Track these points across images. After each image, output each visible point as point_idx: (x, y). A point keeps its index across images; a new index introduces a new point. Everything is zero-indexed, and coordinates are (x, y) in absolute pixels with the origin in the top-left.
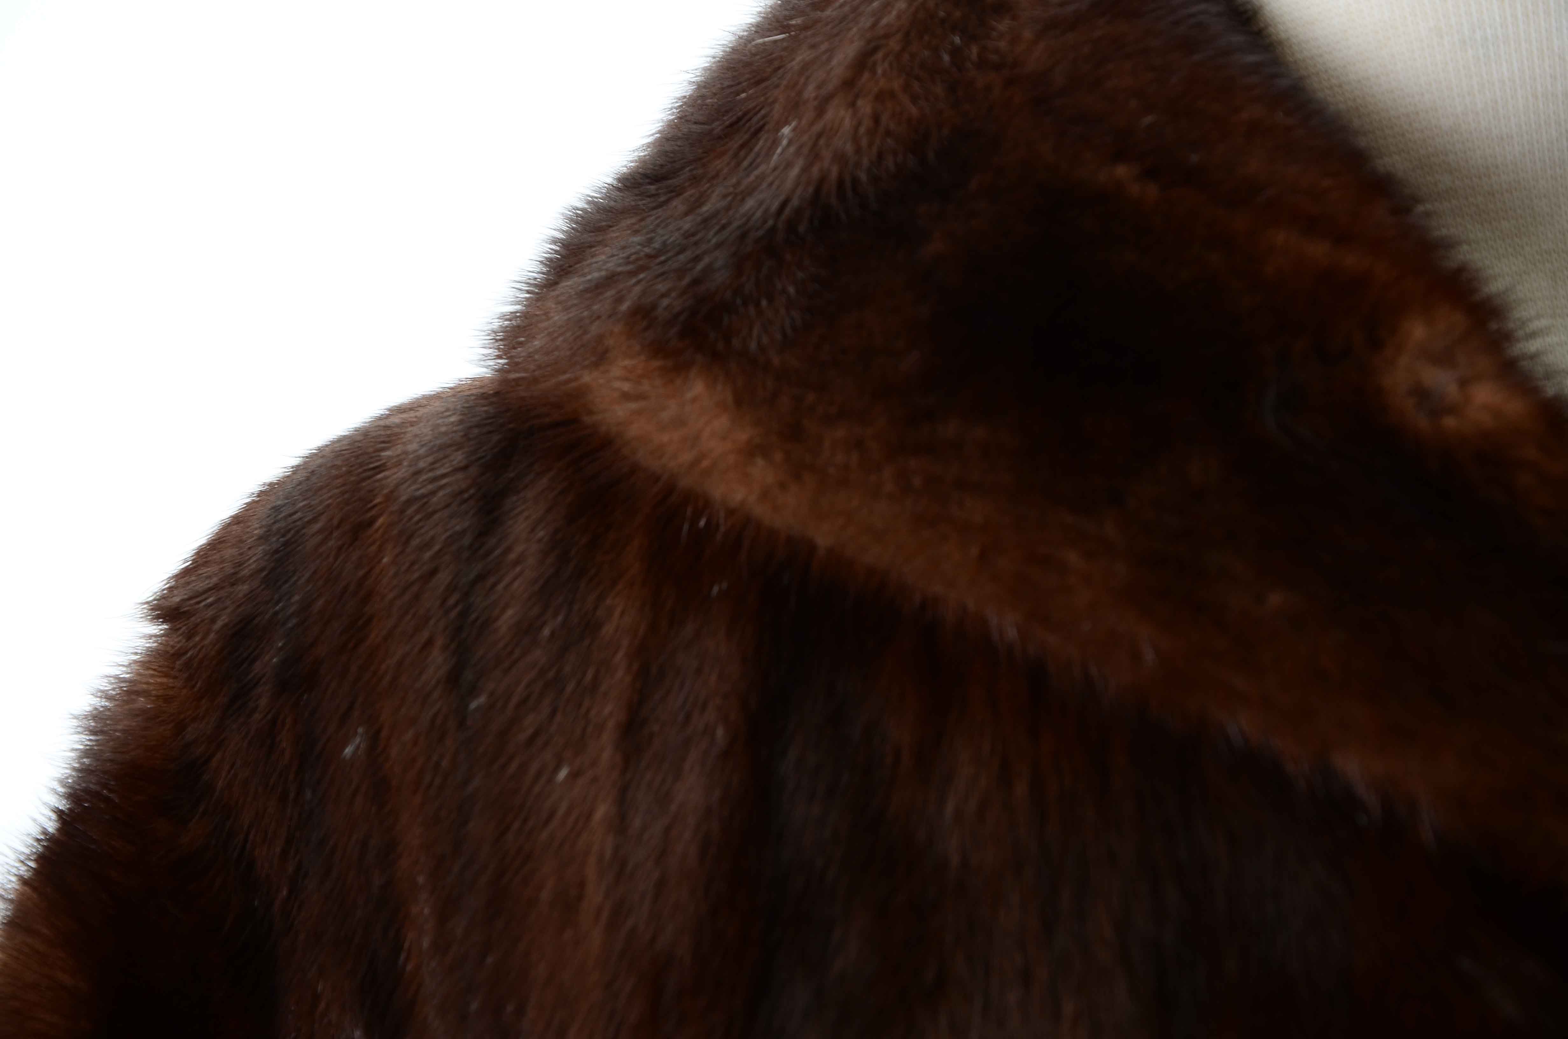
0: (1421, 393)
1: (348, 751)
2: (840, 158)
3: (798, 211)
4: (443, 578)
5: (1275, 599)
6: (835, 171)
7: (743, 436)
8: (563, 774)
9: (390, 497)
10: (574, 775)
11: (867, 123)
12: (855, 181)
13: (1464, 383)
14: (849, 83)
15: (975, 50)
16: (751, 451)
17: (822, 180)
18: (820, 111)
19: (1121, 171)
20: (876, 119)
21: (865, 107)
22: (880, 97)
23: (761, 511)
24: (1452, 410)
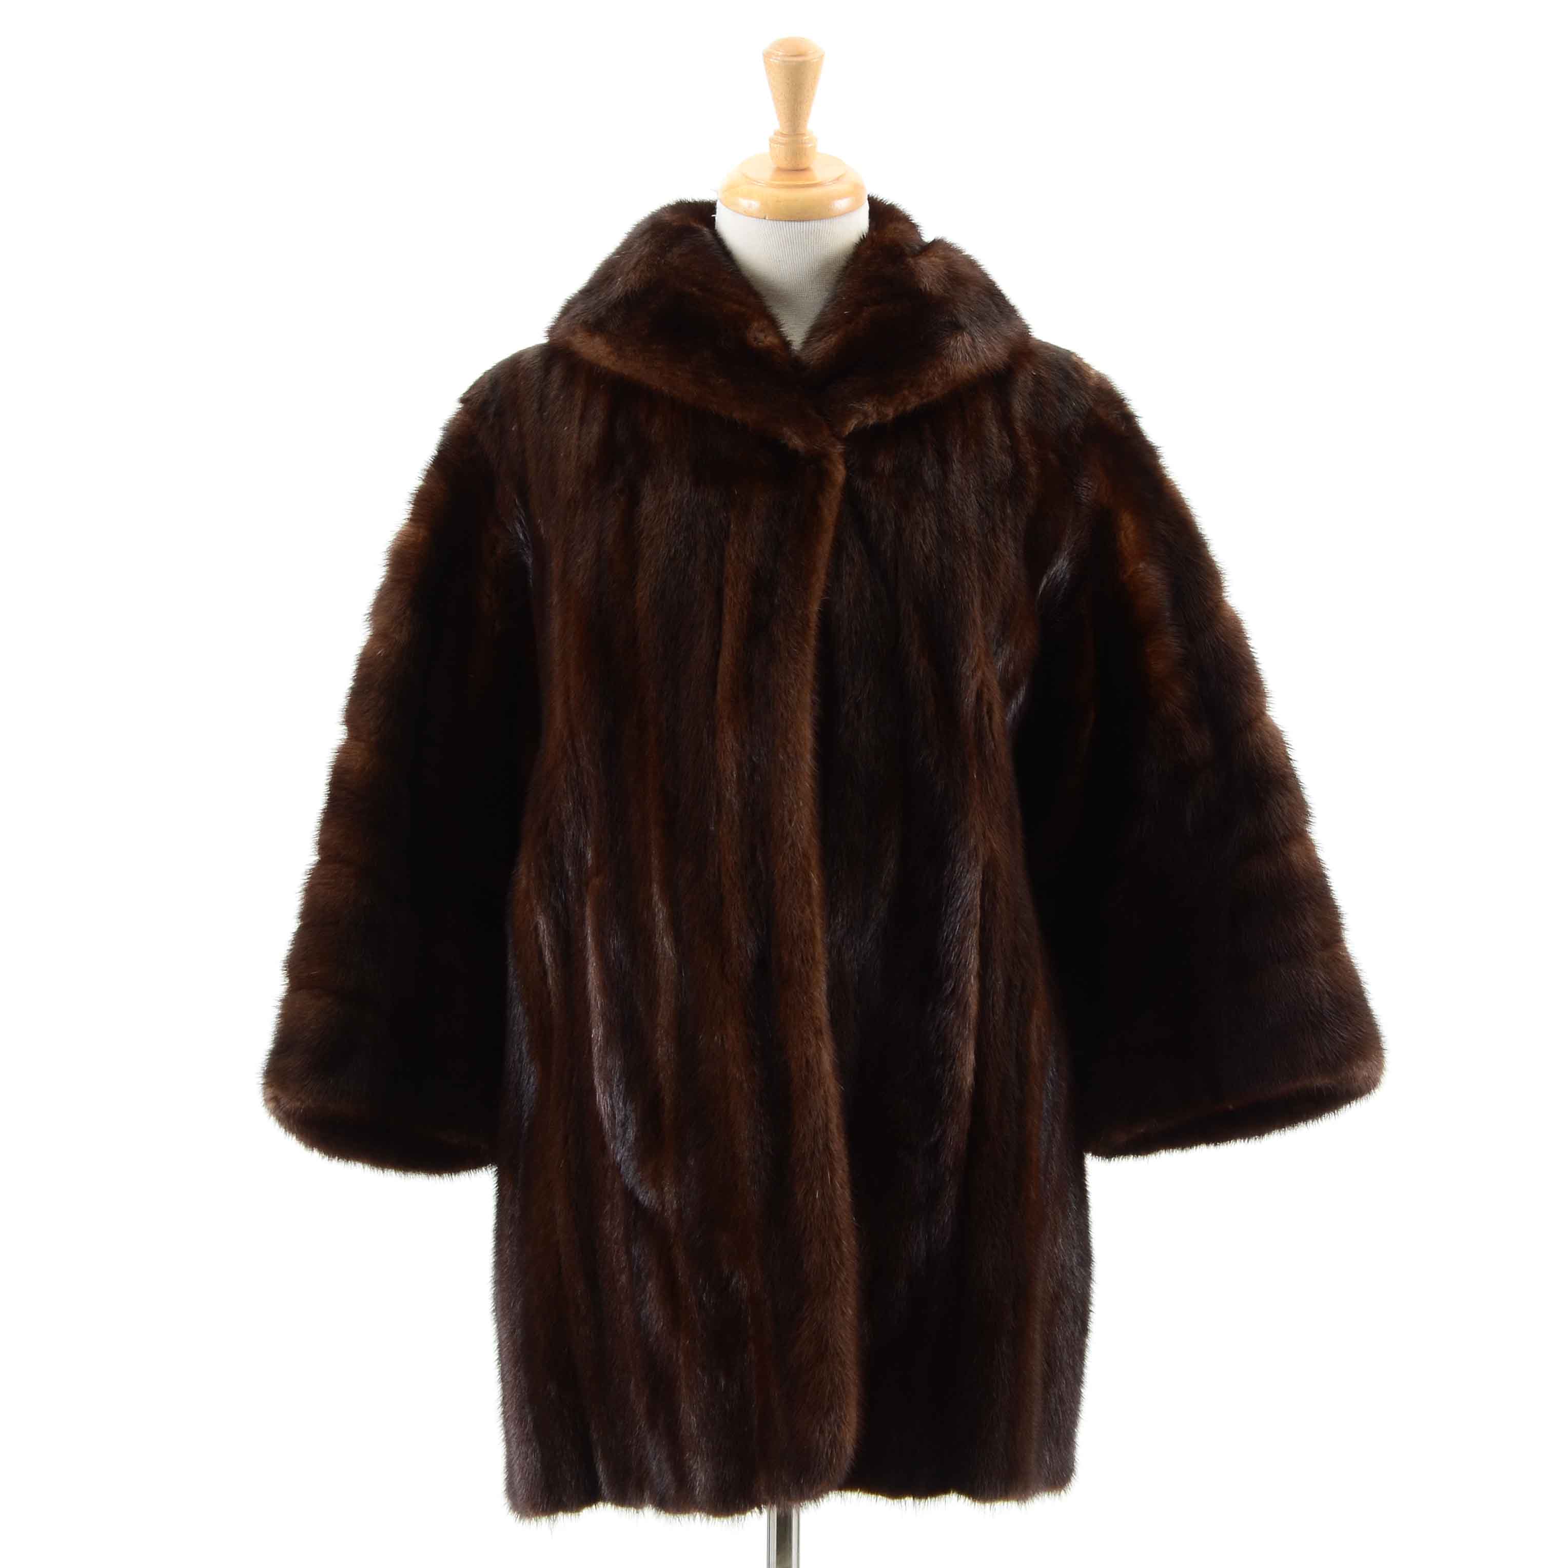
0: (756, 339)
1: (513, 429)
2: (631, 286)
3: (622, 298)
4: (536, 387)
5: (721, 380)
6: (630, 288)
7: (608, 350)
8: (566, 428)
9: (523, 369)
10: (568, 429)
11: (638, 277)
12: (635, 291)
13: (765, 337)
14: (634, 268)
15: (663, 261)
16: (610, 353)
17: (627, 290)
18: (628, 275)
19: (694, 289)
20: (640, 276)
21: (638, 274)
22: (642, 271)
23: (613, 368)
24: (762, 342)
